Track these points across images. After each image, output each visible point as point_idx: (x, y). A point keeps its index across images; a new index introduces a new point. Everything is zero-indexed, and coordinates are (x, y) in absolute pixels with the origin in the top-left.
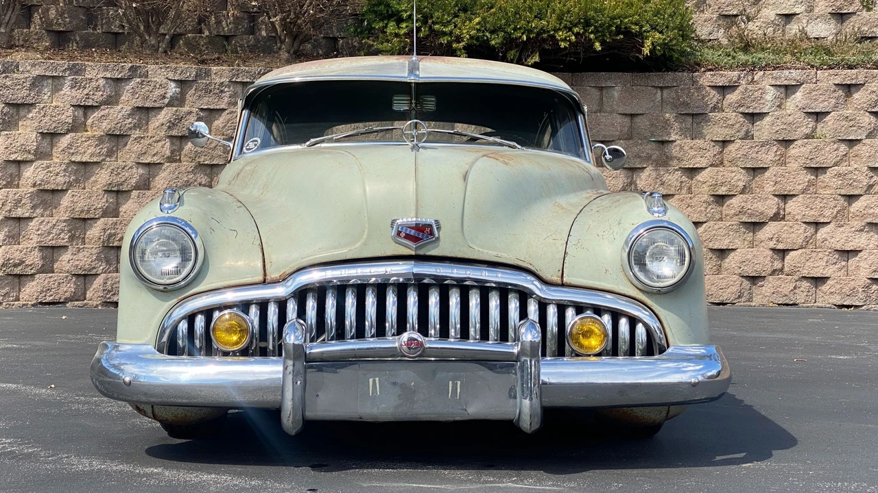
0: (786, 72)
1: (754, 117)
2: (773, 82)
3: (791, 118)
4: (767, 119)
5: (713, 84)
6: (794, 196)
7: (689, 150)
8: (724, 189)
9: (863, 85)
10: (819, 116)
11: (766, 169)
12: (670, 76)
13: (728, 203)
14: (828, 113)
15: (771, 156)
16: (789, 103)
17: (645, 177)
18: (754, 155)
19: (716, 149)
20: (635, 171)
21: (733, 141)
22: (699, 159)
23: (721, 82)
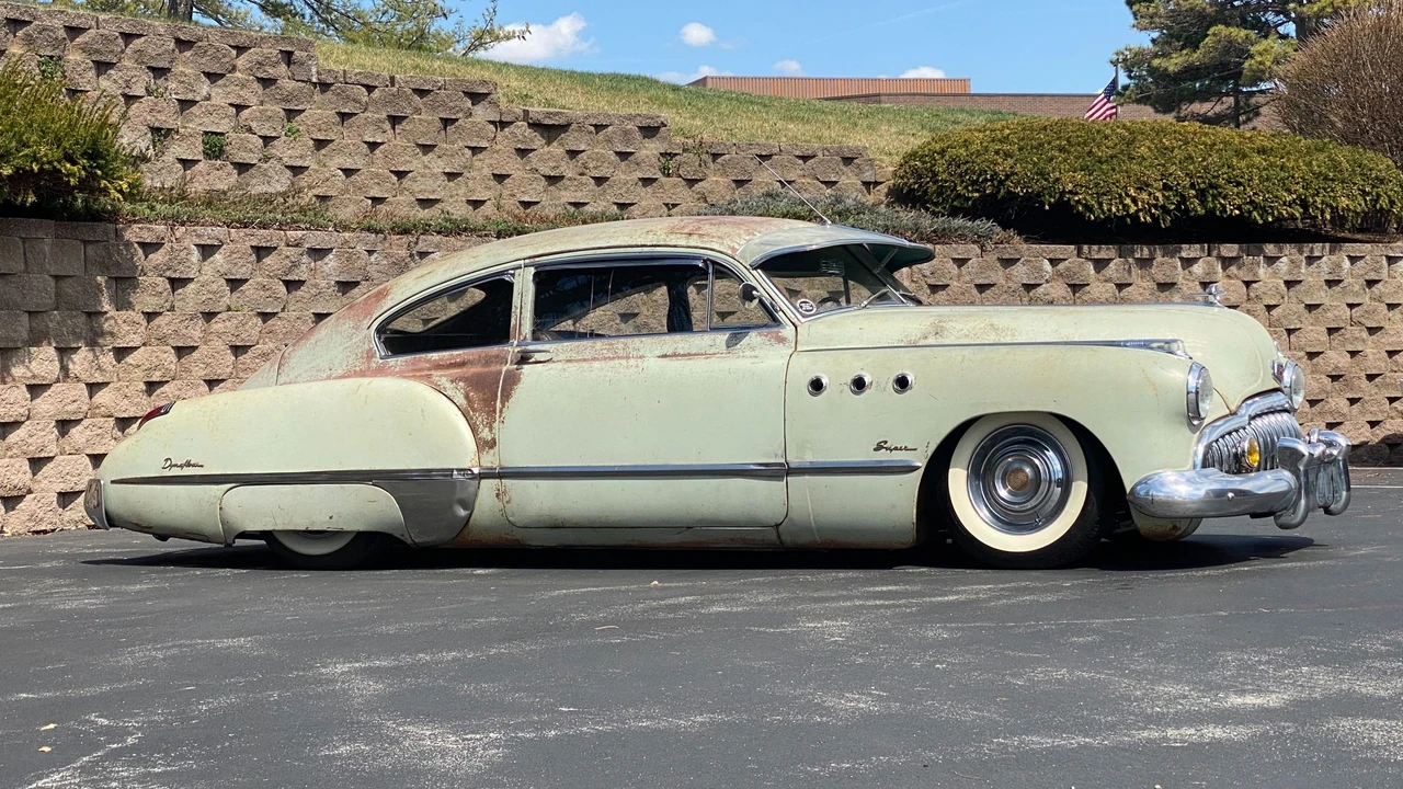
0: (209, 229)
1: (177, 283)
2: (198, 241)
3: (214, 286)
4: (191, 286)
5: (142, 240)
6: (223, 380)
7: (123, 325)
8: (158, 373)
9: (275, 248)
10: (235, 284)
11: (194, 348)
12: (100, 227)
13: (158, 391)
14: (247, 280)
15: (197, 334)
16: (207, 268)
17: (80, 361)
18: (184, 331)
19: (144, 323)
20: (64, 352)
21: (160, 314)
22: (132, 336)
23: (148, 238)
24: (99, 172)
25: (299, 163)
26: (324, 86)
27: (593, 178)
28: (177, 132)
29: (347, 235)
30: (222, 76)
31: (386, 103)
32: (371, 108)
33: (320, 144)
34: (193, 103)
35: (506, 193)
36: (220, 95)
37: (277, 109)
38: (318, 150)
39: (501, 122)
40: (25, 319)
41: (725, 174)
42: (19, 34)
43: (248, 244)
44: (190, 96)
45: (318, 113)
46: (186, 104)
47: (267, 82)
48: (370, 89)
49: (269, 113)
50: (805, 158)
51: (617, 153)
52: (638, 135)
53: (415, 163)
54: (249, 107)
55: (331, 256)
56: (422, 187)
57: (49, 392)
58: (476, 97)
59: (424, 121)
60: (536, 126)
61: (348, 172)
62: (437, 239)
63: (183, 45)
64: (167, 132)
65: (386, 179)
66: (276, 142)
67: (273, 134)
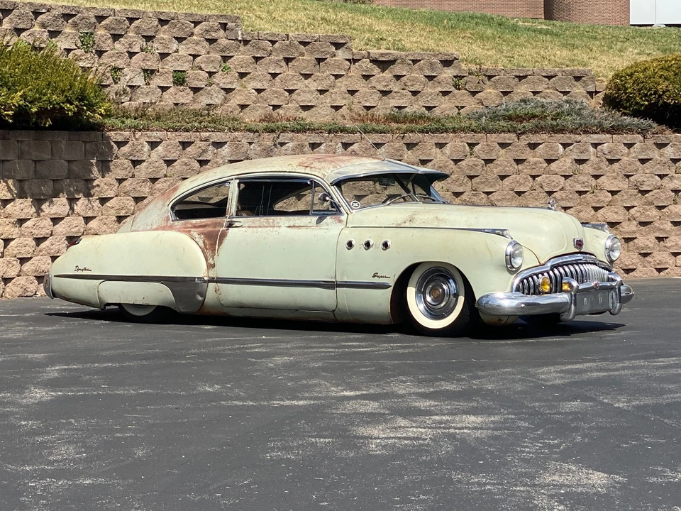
0: (154, 133)
1: (136, 163)
2: (148, 140)
3: (157, 164)
4: (144, 164)
5: (116, 140)
7: (104, 184)
8: (124, 211)
9: (193, 142)
10: (169, 163)
11: (145, 198)
12: (93, 134)
13: (124, 221)
14: (176, 160)
15: (147, 190)
16: (154, 154)
17: (81, 205)
18: (139, 189)
19: (117, 184)
20: (72, 201)
21: (126, 179)
22: (109, 192)
23: (120, 139)
24: (85, 108)
25: (229, 86)
26: (246, 42)
27: (410, 91)
28: (158, 71)
29: (236, 133)
30: (186, 38)
31: (282, 50)
32: (274, 53)
33: (242, 75)
34: (168, 54)
35: (356, 101)
36: (184, 50)
37: (218, 56)
38: (241, 78)
39: (353, 59)
40: (51, 183)
41: (495, 88)
42: (70, 21)
43: (177, 141)
44: (166, 51)
45: (241, 57)
46: (163, 56)
47: (212, 41)
48: (273, 42)
49: (212, 59)
50: (549, 77)
51: (426, 76)
52: (440, 65)
53: (300, 85)
54: (200, 55)
55: (226, 146)
56: (304, 98)
57: (63, 222)
58: (338, 46)
59: (305, 60)
60: (374, 61)
61: (259, 91)
62: (291, 135)
63: (163, 22)
64: (153, 72)
65: (282, 94)
66: (216, 75)
67: (215, 71)
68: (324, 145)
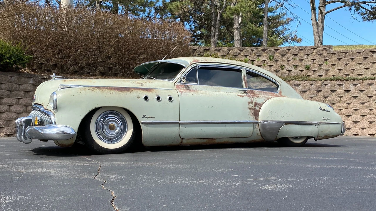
25: (327, 69)
26: (334, 54)
28: (299, 65)
30: (310, 54)
32: (346, 57)
33: (333, 65)
34: (303, 60)
36: (309, 58)
37: (323, 59)
42: (265, 52)
44: (302, 59)
45: (332, 59)
46: (301, 60)
47: (320, 54)
48: (346, 53)
49: (321, 60)
53: (357, 67)
54: (316, 59)
56: (359, 72)
58: (374, 52)
61: (340, 70)
62: (329, 81)
63: (301, 50)
64: (297, 66)
65: (349, 71)
66: (322, 65)
67: (322, 64)
68: (344, 85)
